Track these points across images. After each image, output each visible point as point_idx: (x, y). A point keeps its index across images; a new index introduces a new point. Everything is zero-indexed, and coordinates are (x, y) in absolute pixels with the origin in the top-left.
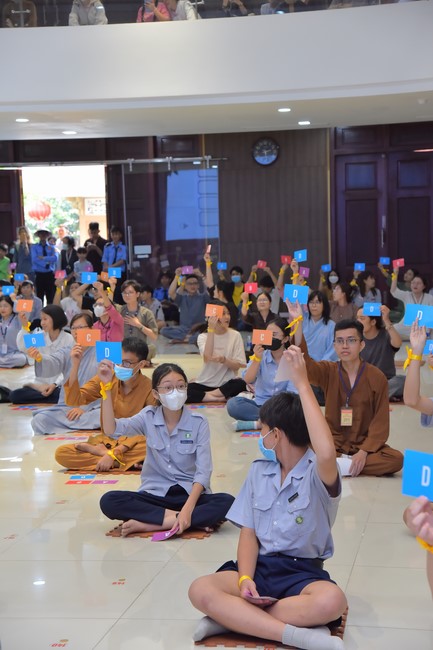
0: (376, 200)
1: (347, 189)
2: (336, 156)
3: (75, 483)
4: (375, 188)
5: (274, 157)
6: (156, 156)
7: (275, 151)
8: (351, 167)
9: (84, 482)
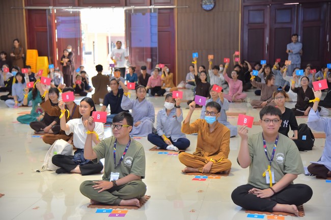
0: (264, 29)
1: (249, 23)
2: (244, 6)
3: (198, 180)
4: (264, 23)
5: (212, 6)
6: (151, 5)
7: (213, 3)
8: (251, 12)
9: (202, 180)
